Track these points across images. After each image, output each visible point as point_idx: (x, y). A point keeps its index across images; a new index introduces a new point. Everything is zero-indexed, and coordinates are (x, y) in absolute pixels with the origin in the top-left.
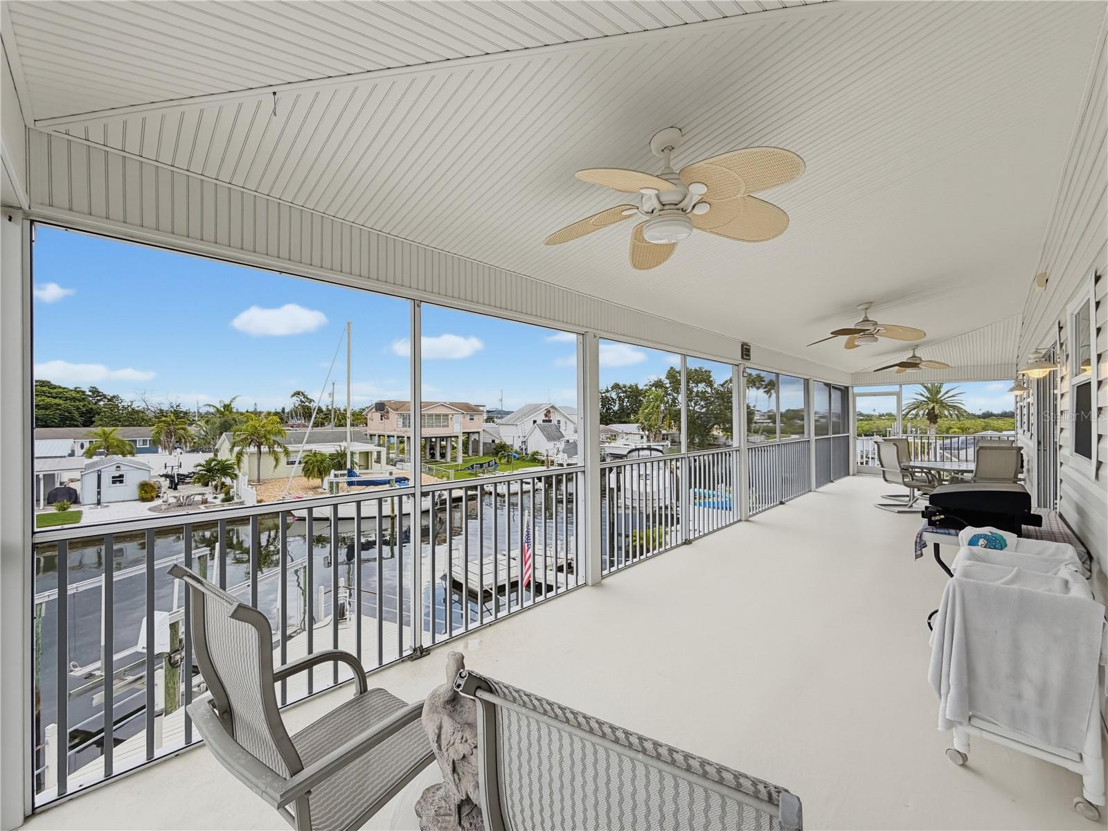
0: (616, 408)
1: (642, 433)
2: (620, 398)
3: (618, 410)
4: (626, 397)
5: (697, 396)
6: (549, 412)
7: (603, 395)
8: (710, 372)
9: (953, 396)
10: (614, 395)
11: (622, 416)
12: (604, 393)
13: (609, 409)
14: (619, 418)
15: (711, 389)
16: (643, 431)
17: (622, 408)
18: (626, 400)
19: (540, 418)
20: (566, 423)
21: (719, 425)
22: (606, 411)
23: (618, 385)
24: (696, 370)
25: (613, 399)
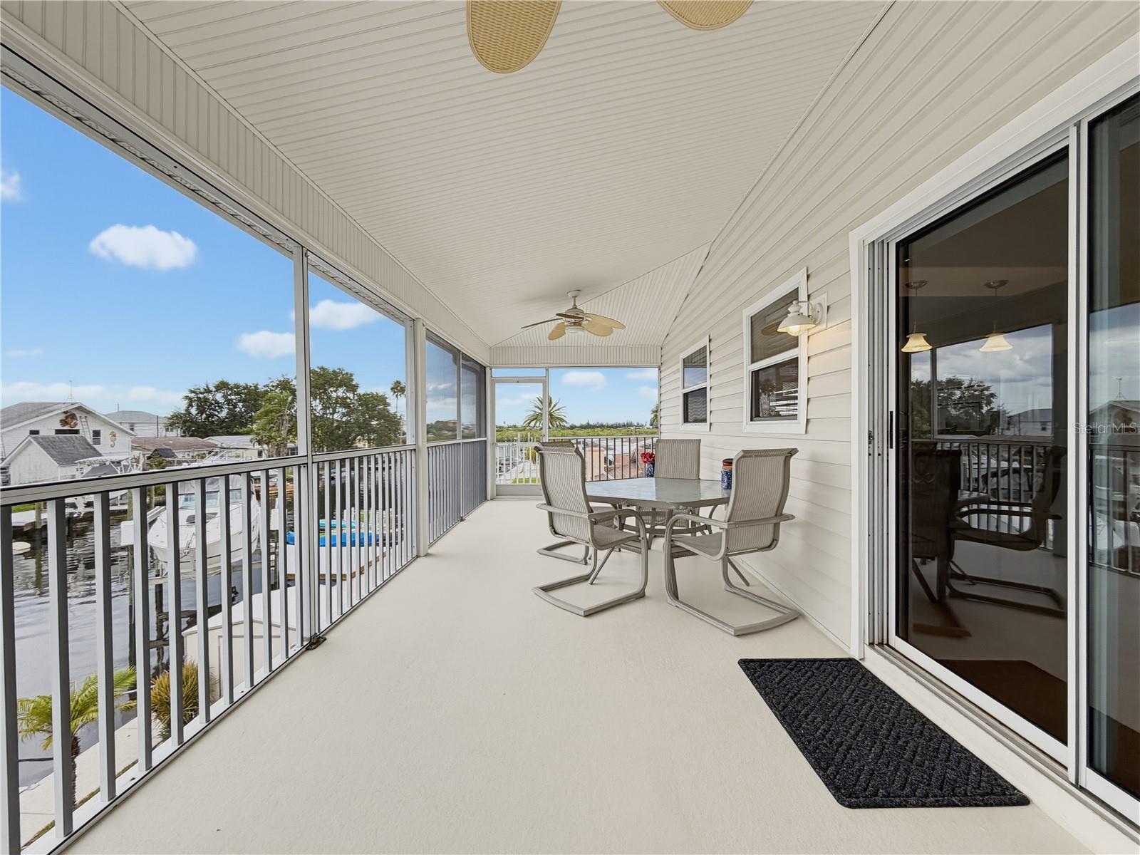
0: (223, 414)
1: (257, 446)
2: (229, 402)
3: (226, 418)
4: (240, 401)
5: (337, 403)
6: (73, 416)
7: (201, 396)
8: (351, 375)
9: (558, 410)
10: (219, 397)
11: (233, 426)
12: (201, 393)
13: (212, 416)
14: (227, 427)
15: (354, 395)
16: (260, 444)
17: (232, 414)
18: (240, 405)
19: (49, 428)
20: (115, 436)
21: (363, 437)
22: (207, 418)
23: (228, 384)
24: (334, 371)
25: (217, 402)
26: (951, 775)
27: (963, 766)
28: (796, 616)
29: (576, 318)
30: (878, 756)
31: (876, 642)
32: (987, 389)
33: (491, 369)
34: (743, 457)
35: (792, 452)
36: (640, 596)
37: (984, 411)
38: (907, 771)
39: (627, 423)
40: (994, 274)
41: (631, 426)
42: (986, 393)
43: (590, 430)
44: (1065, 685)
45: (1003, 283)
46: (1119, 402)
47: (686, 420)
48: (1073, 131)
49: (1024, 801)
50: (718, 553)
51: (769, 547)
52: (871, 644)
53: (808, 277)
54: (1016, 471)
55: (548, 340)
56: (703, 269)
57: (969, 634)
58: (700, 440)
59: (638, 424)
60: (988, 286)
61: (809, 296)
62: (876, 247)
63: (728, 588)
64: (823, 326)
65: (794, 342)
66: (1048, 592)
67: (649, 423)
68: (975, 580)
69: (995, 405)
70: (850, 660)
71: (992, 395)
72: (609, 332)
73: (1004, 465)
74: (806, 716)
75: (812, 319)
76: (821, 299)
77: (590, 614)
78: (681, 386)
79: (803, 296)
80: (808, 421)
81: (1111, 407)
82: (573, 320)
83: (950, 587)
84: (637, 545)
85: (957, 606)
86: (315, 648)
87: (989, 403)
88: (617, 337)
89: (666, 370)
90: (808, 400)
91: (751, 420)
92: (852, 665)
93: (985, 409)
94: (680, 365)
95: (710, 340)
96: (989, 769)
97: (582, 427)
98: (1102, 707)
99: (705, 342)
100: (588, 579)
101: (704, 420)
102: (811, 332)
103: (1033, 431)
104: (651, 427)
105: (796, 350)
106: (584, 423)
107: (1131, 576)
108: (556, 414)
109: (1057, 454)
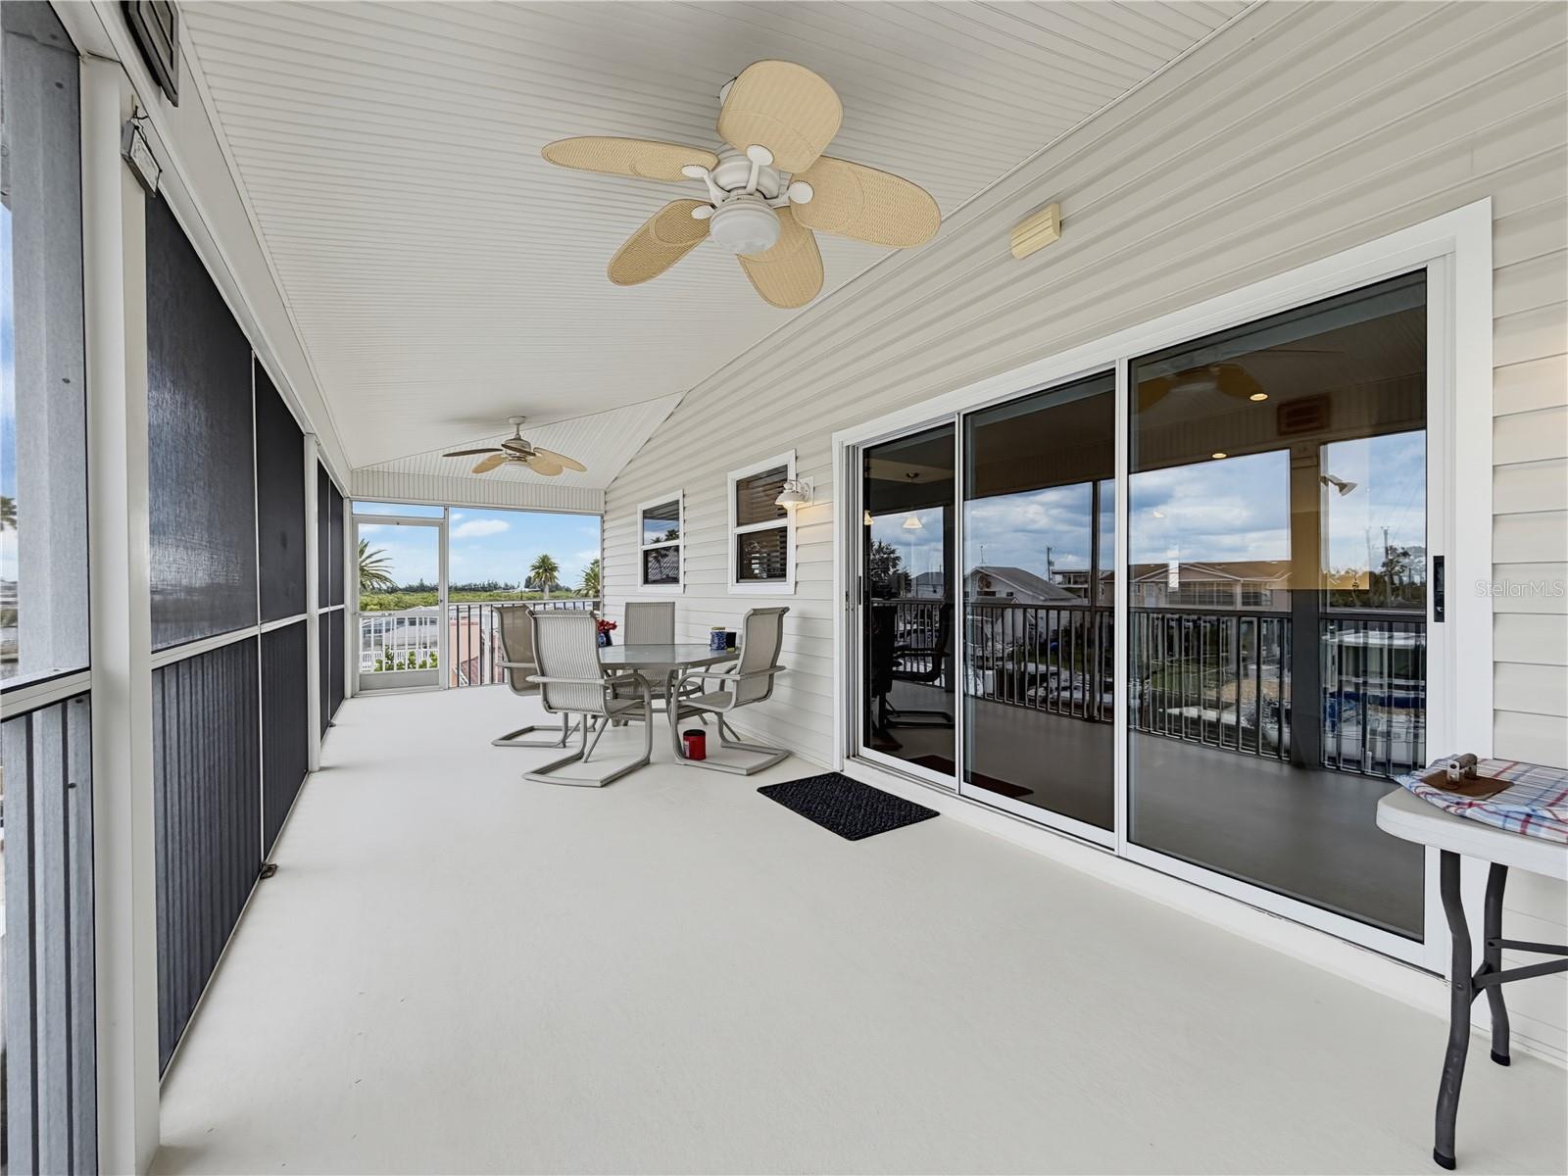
26: (903, 813)
27: (908, 808)
28: (788, 755)
29: (521, 452)
30: (864, 816)
31: (851, 754)
32: (893, 552)
33: (351, 501)
34: (753, 614)
35: (785, 610)
36: (645, 763)
37: (890, 573)
38: (881, 818)
39: (489, 584)
40: (912, 469)
41: (496, 588)
42: (892, 555)
43: (426, 595)
44: (954, 763)
45: (916, 475)
46: (982, 568)
47: (646, 581)
48: (957, 416)
49: (937, 814)
50: (730, 703)
51: (765, 697)
52: (848, 757)
53: (796, 458)
54: (916, 631)
55: (471, 473)
56: (672, 417)
57: (901, 746)
58: (674, 603)
59: (507, 585)
60: (908, 476)
61: (797, 475)
62: (851, 450)
63: (725, 745)
64: (810, 503)
65: (782, 513)
66: (944, 715)
67: (523, 584)
68: (900, 713)
69: (900, 568)
70: (834, 775)
71: (898, 558)
72: (558, 471)
73: (908, 627)
74: (817, 808)
75: (802, 497)
76: (808, 480)
77: (607, 782)
78: (640, 541)
79: (791, 475)
80: (796, 583)
81: (976, 572)
82: (518, 454)
83: (888, 719)
84: (641, 712)
85: (893, 733)
86: (270, 877)
87: (894, 566)
88: (568, 477)
89: (612, 520)
90: (797, 565)
91: (737, 582)
92: (836, 777)
93: (892, 570)
94: (640, 516)
95: (684, 496)
96: (921, 806)
97: (410, 590)
98: (969, 769)
99: (677, 495)
100: (581, 758)
101: (675, 580)
102: (799, 506)
103: (926, 593)
104: (527, 590)
105: (784, 520)
106: (415, 583)
107: (988, 700)
108: (372, 569)
109: (947, 609)
